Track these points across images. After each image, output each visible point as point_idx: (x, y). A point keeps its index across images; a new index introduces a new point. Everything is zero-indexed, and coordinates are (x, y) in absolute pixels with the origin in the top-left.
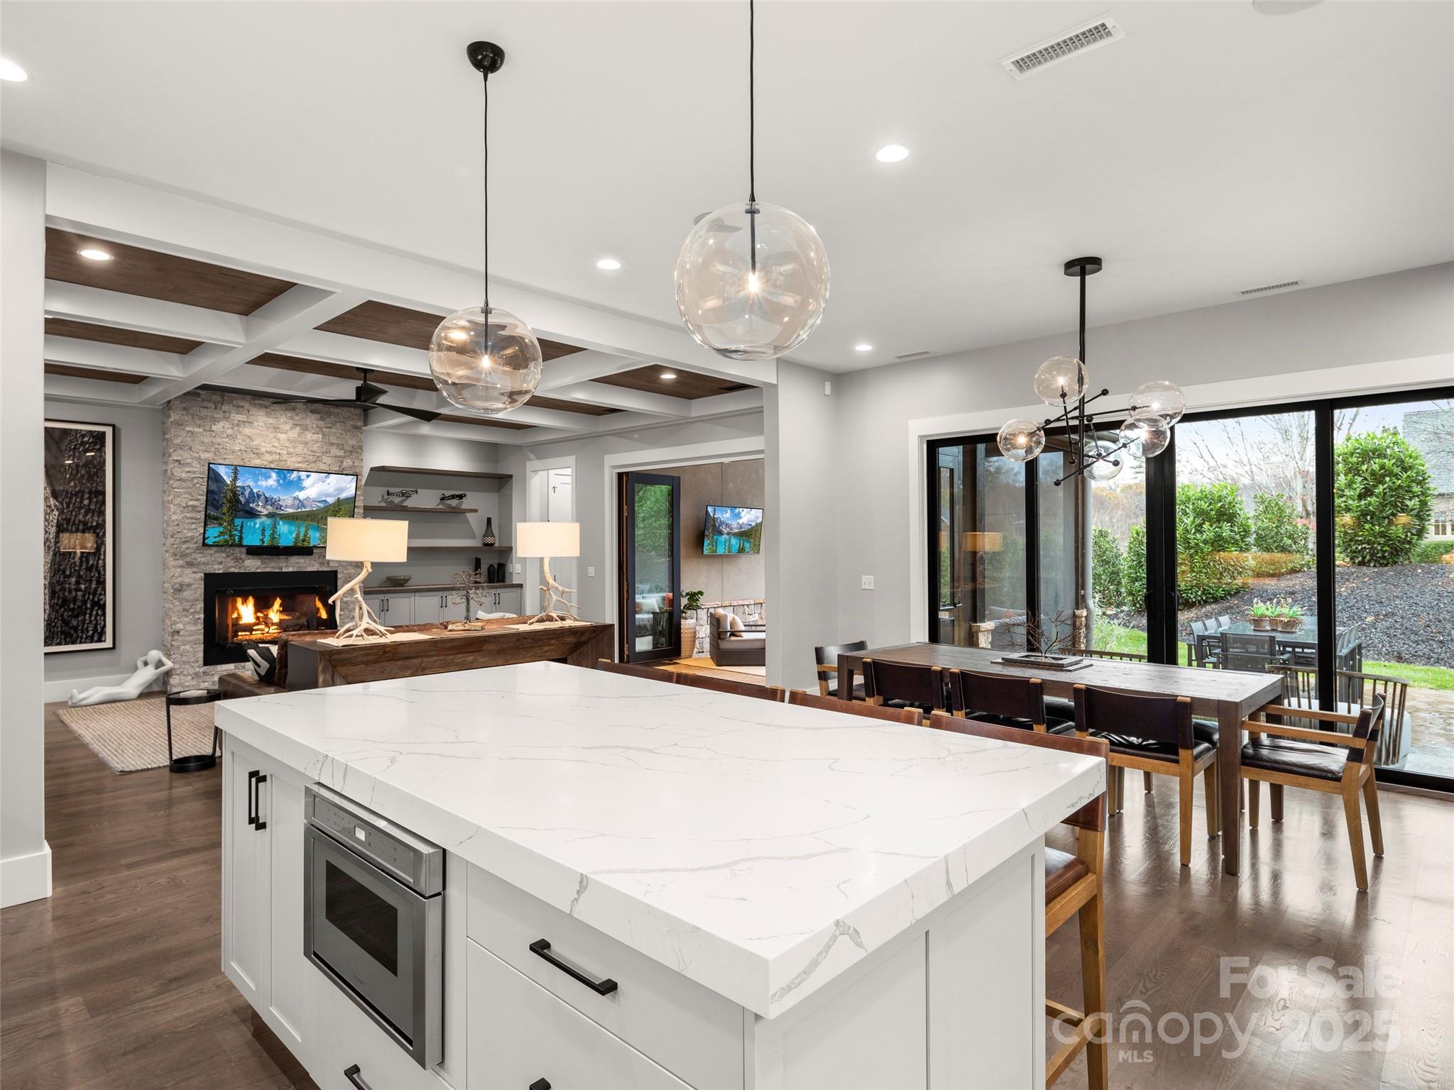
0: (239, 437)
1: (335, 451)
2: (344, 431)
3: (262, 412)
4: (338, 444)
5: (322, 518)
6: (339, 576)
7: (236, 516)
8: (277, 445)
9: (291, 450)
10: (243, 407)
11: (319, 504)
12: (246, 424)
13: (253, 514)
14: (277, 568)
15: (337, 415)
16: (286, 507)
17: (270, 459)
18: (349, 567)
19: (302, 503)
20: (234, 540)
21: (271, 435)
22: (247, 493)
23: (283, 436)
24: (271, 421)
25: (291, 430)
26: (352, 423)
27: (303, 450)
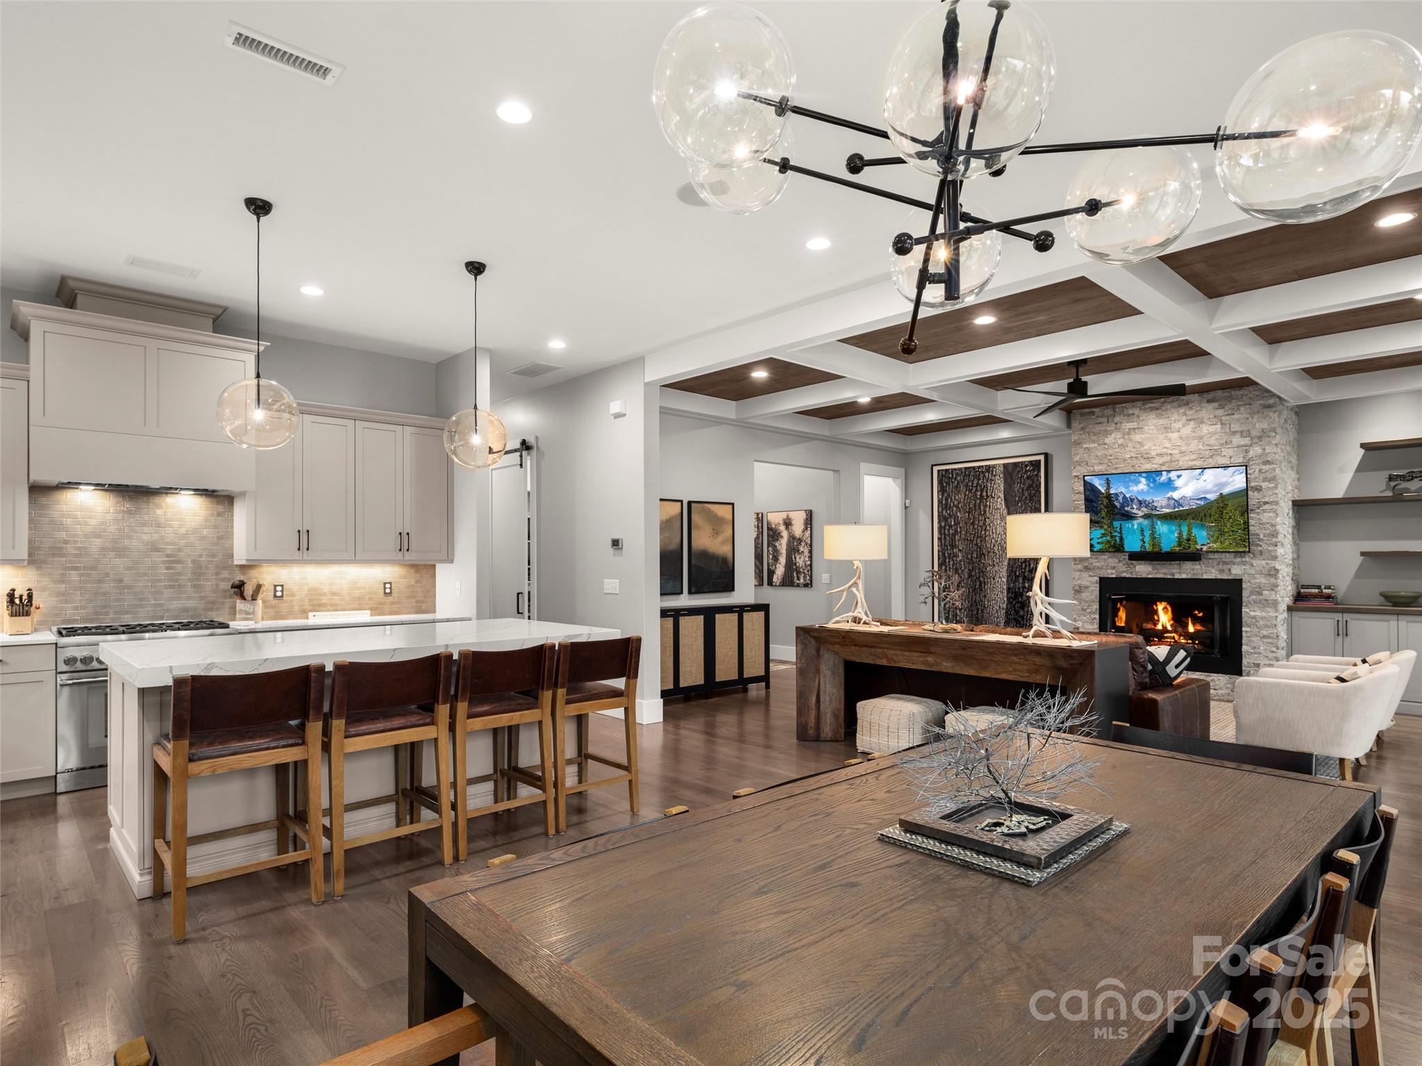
0: (1130, 445)
1: (1237, 440)
2: (1251, 414)
3: (1152, 415)
4: (1242, 432)
5: (1205, 515)
6: (1244, 586)
7: (1114, 519)
8: (1168, 446)
9: (1183, 448)
10: (1133, 414)
11: (1199, 502)
12: (1136, 431)
13: (1129, 517)
14: (1169, 574)
15: (1238, 399)
16: (1162, 507)
17: (1161, 462)
18: (1258, 576)
19: (1178, 503)
20: (1116, 540)
21: (1161, 437)
22: (1120, 498)
23: (1174, 436)
24: (1162, 421)
25: (1183, 426)
26: (1261, 402)
27: (1197, 446)
